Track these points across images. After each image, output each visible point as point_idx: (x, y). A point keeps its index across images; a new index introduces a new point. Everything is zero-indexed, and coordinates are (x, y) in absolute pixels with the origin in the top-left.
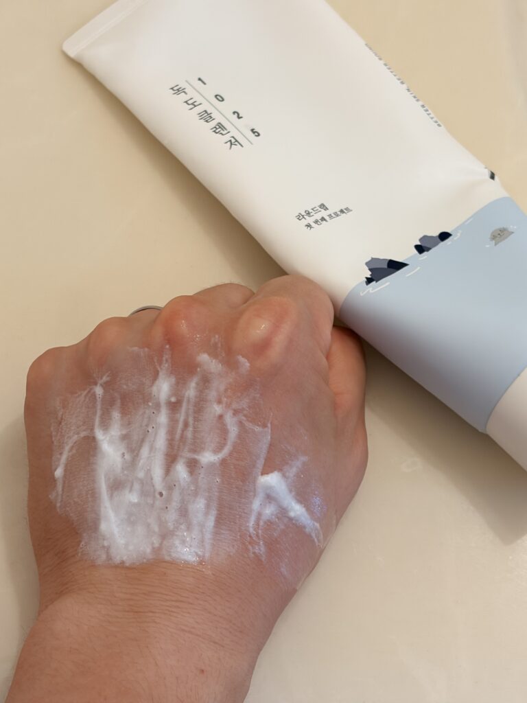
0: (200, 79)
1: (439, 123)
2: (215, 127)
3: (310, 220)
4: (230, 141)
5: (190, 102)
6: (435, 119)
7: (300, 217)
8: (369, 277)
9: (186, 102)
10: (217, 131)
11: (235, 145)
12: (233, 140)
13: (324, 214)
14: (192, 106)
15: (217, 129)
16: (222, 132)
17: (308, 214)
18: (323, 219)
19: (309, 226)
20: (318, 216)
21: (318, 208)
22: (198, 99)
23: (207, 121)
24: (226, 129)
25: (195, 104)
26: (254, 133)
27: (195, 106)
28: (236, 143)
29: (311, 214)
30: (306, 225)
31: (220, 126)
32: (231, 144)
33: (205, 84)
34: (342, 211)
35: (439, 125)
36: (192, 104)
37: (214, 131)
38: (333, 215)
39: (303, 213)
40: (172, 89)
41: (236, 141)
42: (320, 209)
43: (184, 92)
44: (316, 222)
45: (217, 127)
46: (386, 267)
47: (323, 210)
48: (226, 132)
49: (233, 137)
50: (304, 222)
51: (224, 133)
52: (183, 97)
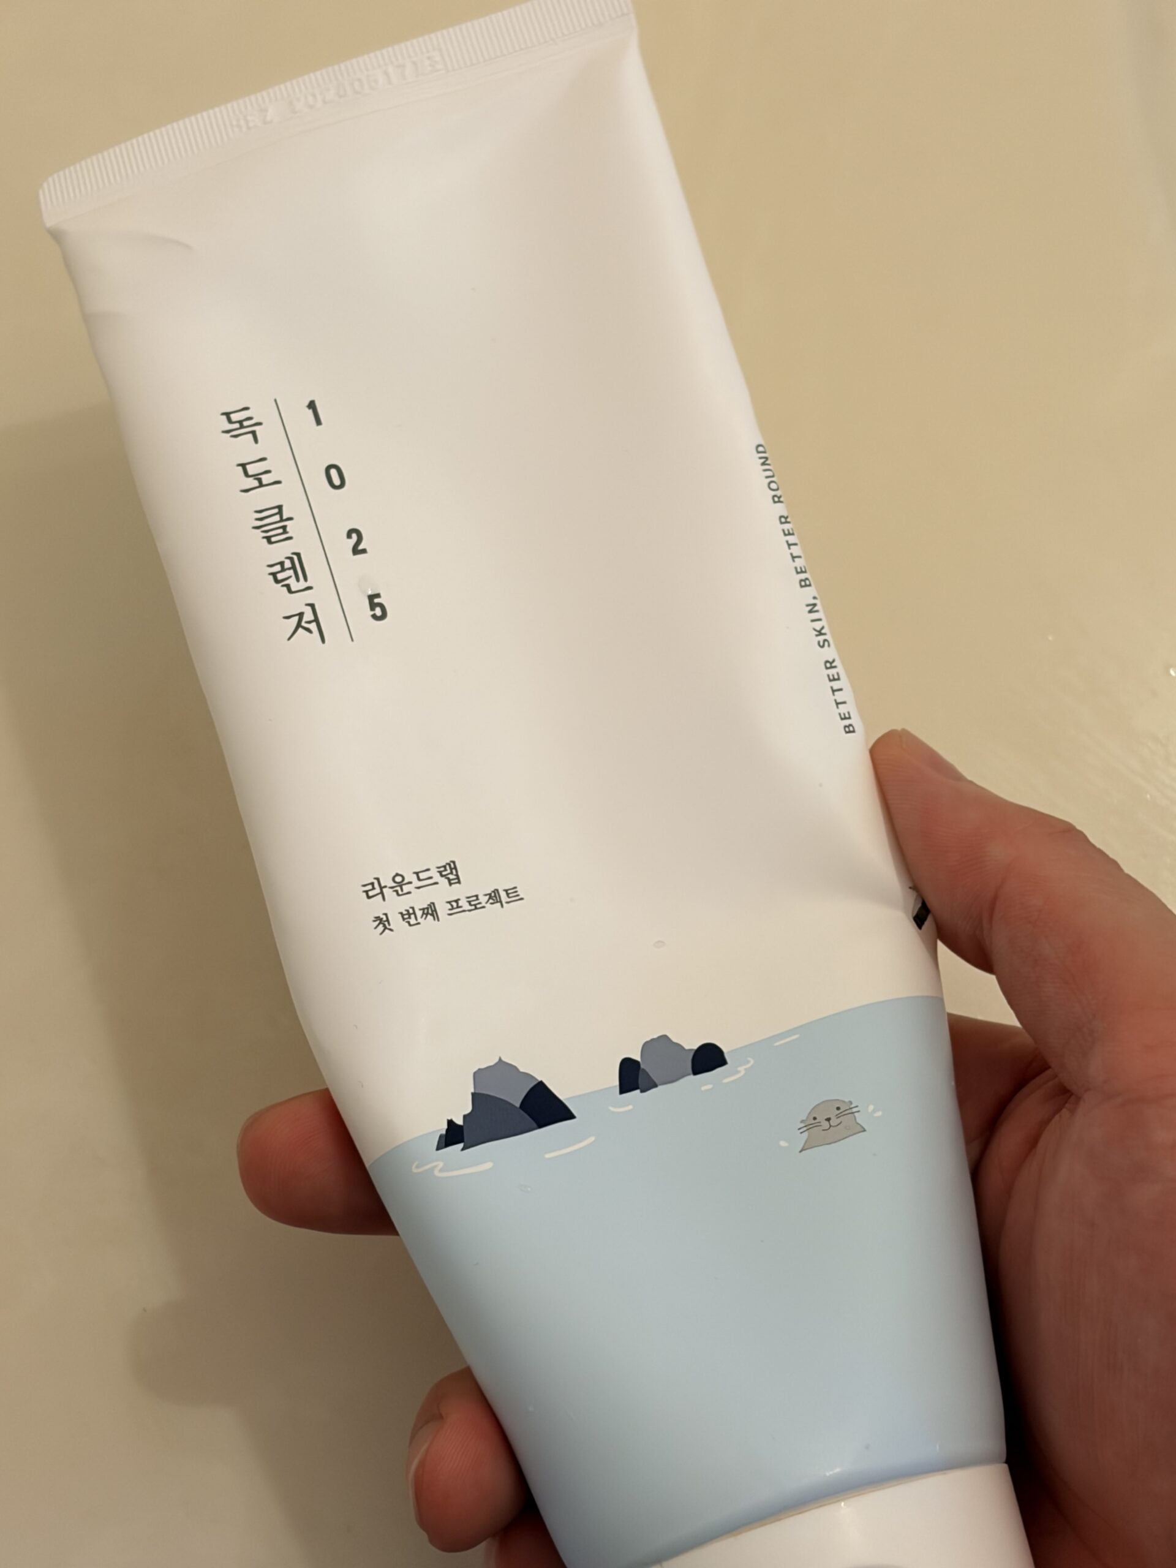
0: (312, 405)
1: (855, 721)
2: (282, 564)
3: (394, 905)
4: (301, 615)
5: (252, 469)
6: (850, 708)
7: (373, 889)
8: (459, 1121)
9: (243, 466)
10: (280, 576)
11: (309, 630)
12: (308, 616)
13: (441, 894)
14: (256, 483)
15: (283, 570)
16: (292, 582)
17: (399, 884)
18: (430, 911)
19: (383, 922)
20: (418, 900)
21: (434, 873)
22: (279, 466)
23: (269, 539)
24: (306, 579)
25: (265, 479)
26: (373, 606)
27: (261, 485)
28: (313, 627)
29: (406, 888)
30: (378, 918)
31: (296, 563)
32: (299, 625)
33: (318, 422)
34: (494, 897)
35: (849, 730)
36: (257, 477)
37: (274, 575)
38: (464, 903)
39: (387, 881)
40: (227, 415)
41: (316, 620)
42: (437, 877)
43: (254, 433)
44: (407, 915)
45: (288, 564)
46: (518, 1105)
47: (445, 881)
48: (302, 584)
49: (312, 606)
50: (377, 907)
51: (295, 586)
52: (244, 448)
